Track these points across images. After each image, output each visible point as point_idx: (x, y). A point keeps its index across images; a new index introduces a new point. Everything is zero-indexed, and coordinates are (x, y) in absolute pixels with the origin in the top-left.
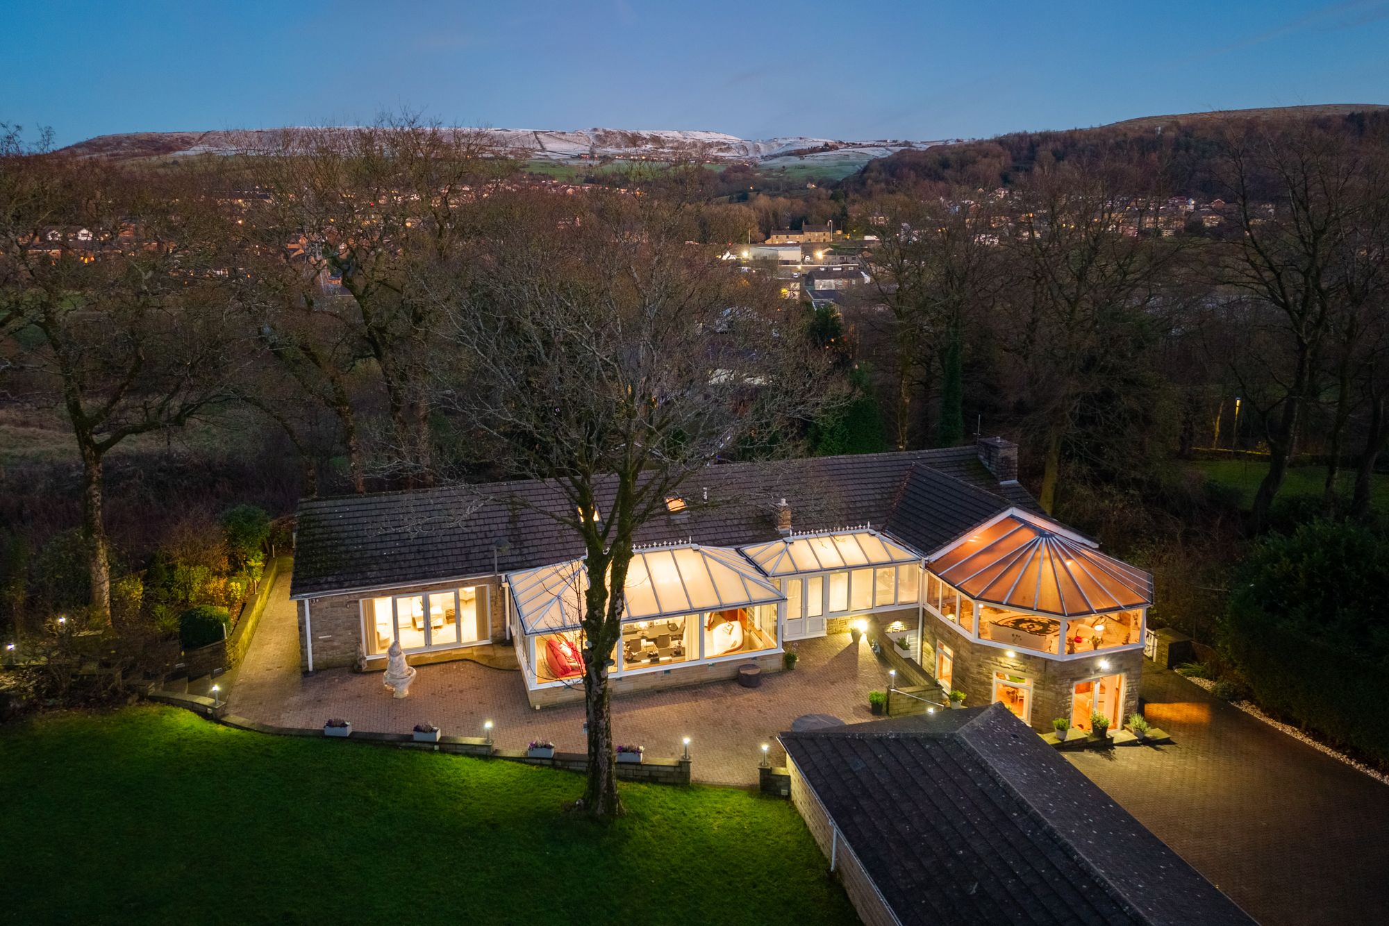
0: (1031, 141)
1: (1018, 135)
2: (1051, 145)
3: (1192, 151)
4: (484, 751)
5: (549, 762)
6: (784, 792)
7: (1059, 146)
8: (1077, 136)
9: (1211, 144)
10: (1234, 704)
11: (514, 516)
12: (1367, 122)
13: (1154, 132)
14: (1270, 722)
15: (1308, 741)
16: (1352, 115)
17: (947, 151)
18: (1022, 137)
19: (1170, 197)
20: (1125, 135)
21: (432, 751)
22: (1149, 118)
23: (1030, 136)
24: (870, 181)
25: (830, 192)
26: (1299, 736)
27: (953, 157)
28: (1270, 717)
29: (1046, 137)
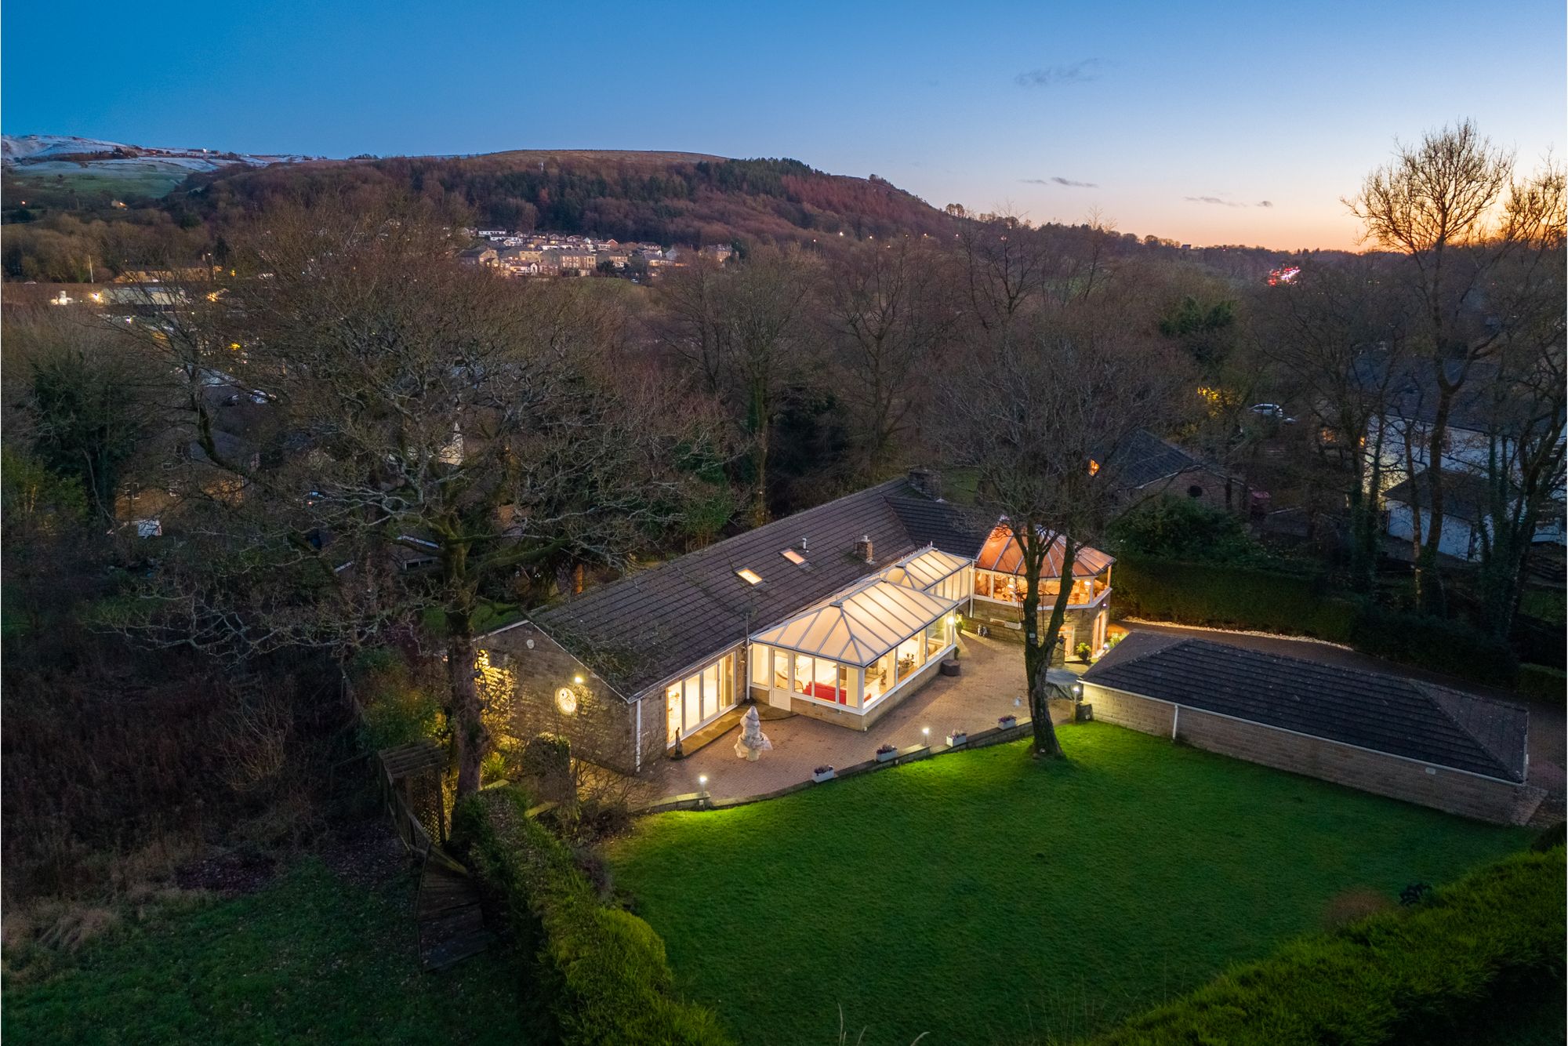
0: (413, 169)
1: (396, 159)
2: (436, 174)
3: (578, 190)
4: (925, 753)
5: (964, 746)
6: (1087, 717)
7: (445, 175)
8: (462, 165)
9: (592, 183)
10: (1124, 620)
12: (712, 172)
13: (537, 167)
14: (1154, 623)
16: (700, 164)
17: (315, 172)
18: (401, 162)
19: (568, 236)
20: (510, 168)
22: (524, 151)
23: (411, 161)
24: (221, 204)
25: (166, 214)
26: (1177, 626)
27: (326, 180)
28: (1151, 620)
29: (429, 164)
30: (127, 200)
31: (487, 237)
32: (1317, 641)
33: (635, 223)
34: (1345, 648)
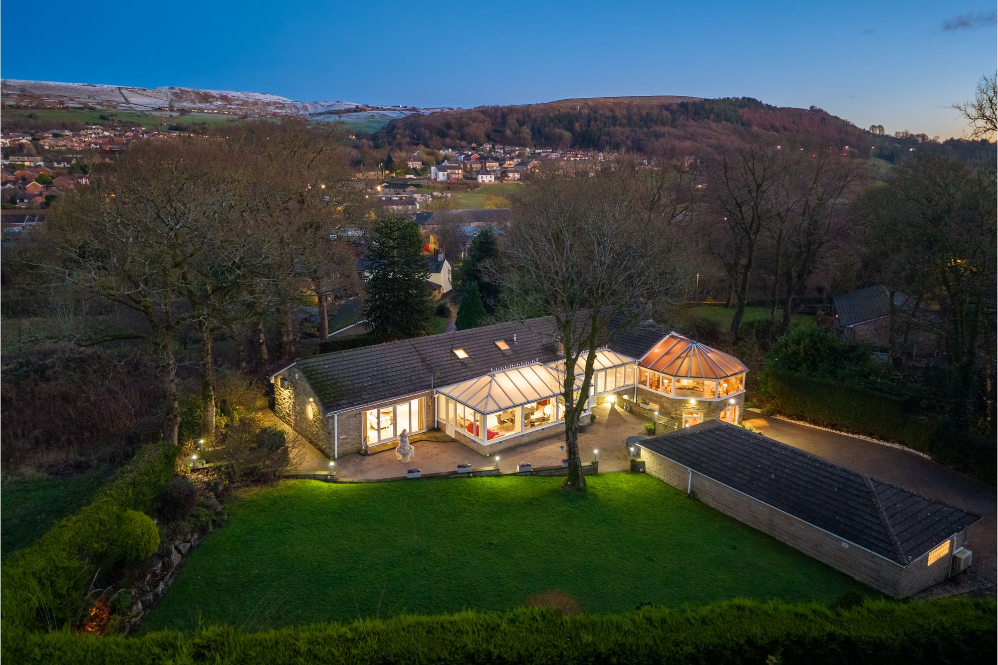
0: (502, 113)
1: (493, 108)
2: (515, 116)
3: (598, 122)
4: (495, 473)
5: (529, 473)
6: (641, 470)
7: (520, 116)
8: (530, 110)
9: (608, 118)
10: (773, 417)
11: (422, 358)
12: (690, 107)
13: (576, 109)
14: (793, 421)
15: (812, 426)
16: (682, 103)
17: (449, 117)
18: (496, 109)
19: (589, 151)
20: (559, 110)
21: (469, 477)
22: (570, 100)
23: (501, 108)
24: (398, 136)
25: (371, 142)
26: (808, 425)
27: (454, 121)
28: (792, 419)
29: (512, 110)
30: (357, 135)
31: (540, 154)
32: (906, 449)
33: (632, 142)
34: (925, 456)
